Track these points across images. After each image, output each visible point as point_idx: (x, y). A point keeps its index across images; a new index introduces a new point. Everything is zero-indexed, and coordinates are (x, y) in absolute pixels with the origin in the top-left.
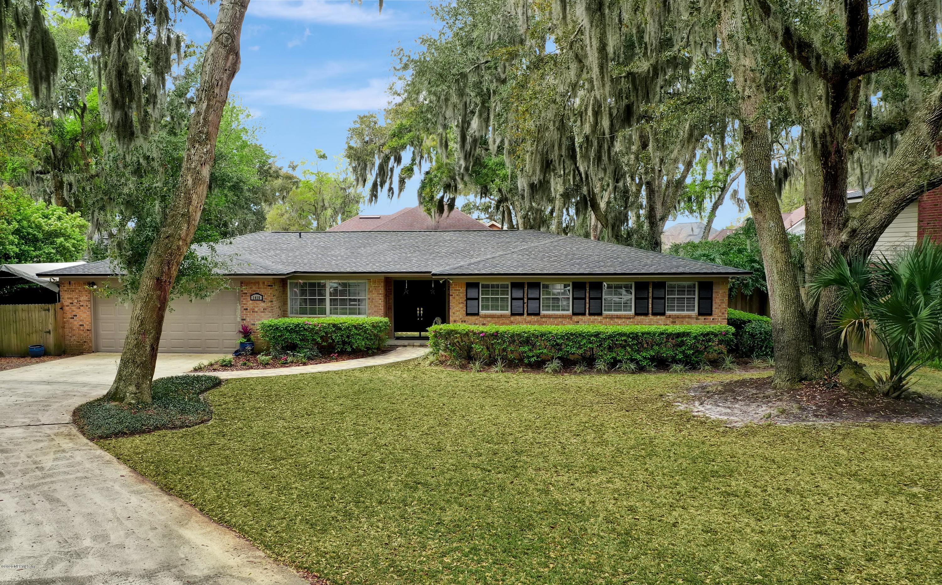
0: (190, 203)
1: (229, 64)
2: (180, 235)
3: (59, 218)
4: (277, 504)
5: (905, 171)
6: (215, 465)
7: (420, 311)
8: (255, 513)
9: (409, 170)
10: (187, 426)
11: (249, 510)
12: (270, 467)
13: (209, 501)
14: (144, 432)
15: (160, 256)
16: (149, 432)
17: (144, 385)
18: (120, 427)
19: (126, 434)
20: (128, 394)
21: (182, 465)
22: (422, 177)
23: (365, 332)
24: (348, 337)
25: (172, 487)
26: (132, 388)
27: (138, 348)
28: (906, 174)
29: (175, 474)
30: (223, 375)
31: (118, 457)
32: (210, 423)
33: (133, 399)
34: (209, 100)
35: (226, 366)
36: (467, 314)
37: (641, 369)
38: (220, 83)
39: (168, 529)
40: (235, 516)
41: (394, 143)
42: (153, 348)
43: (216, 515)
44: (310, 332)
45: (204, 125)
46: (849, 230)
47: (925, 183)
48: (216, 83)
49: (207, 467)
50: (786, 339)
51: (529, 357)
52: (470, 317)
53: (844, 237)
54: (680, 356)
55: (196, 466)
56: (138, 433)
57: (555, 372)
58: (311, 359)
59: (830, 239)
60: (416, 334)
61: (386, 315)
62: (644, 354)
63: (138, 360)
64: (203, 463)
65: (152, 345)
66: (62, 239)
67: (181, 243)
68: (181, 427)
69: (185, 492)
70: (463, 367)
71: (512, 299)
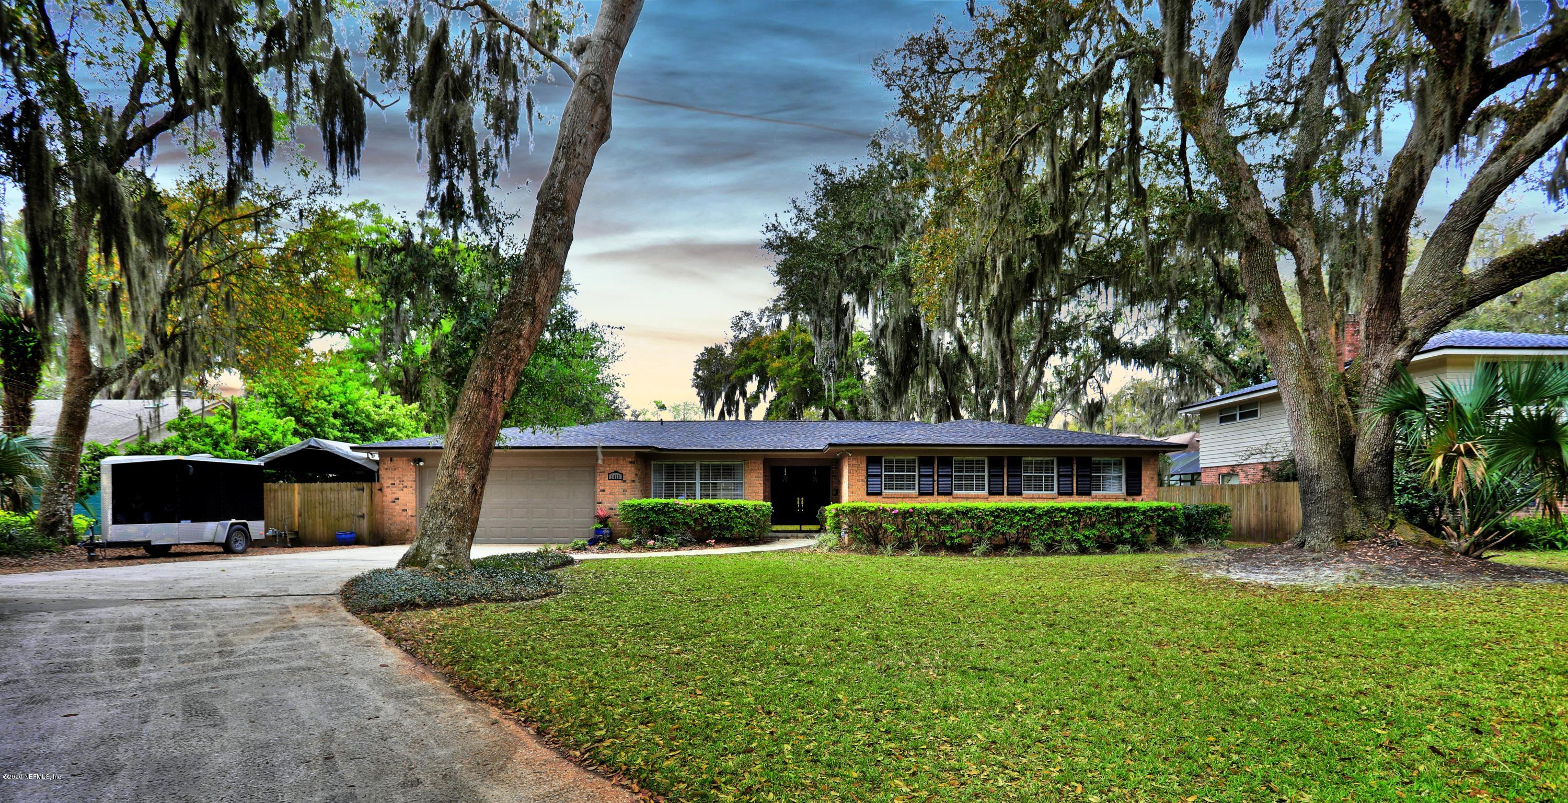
0: (536, 290)
1: (596, 119)
2: (520, 331)
3: (392, 408)
4: (717, 716)
5: (1435, 288)
6: (569, 647)
7: (801, 501)
8: (674, 739)
9: (756, 398)
10: (523, 599)
11: (654, 731)
12: (675, 650)
13: (558, 711)
14: (450, 604)
15: (490, 358)
16: (458, 605)
17: (460, 544)
18: (409, 596)
19: (418, 606)
20: (434, 556)
21: (506, 648)
22: (768, 405)
23: (747, 515)
24: (726, 520)
25: (480, 684)
26: (441, 547)
27: (453, 488)
28: (1438, 292)
29: (489, 661)
30: (577, 556)
31: (389, 636)
32: (559, 596)
33: (441, 562)
34: (568, 159)
35: (579, 549)
36: (869, 494)
37: (1083, 551)
38: (584, 140)
39: (451, 784)
40: (624, 747)
41: (740, 372)
42: (476, 491)
43: (577, 745)
44: (682, 513)
45: (560, 190)
46: (1410, 343)
47: (1465, 301)
48: (578, 139)
49: (554, 650)
50: (1324, 488)
51: (951, 538)
52: (872, 498)
53: (1400, 353)
54: (1127, 535)
55: (533, 648)
56: (439, 606)
57: (985, 554)
58: (683, 544)
59: (1378, 358)
60: (797, 527)
61: (765, 500)
62: (1087, 533)
63: (452, 506)
64: (546, 644)
65: (473, 486)
66: (394, 429)
67: (521, 342)
68: (512, 600)
69: (507, 694)
70: (871, 552)
71: (920, 476)
